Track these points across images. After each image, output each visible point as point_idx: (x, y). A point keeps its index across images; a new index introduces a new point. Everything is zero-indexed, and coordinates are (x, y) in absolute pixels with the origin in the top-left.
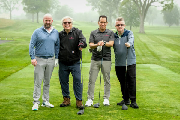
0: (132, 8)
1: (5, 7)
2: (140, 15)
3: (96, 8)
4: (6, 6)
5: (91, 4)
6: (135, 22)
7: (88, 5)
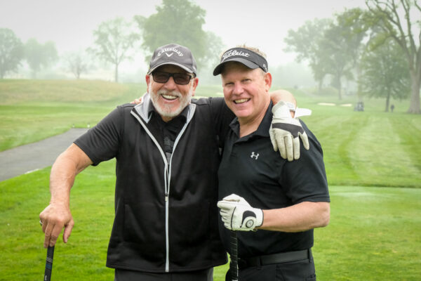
0: (390, 56)
1: (104, 56)
2: (411, 72)
3: (306, 56)
4: (106, 52)
5: (293, 47)
6: (399, 88)
7: (287, 50)
